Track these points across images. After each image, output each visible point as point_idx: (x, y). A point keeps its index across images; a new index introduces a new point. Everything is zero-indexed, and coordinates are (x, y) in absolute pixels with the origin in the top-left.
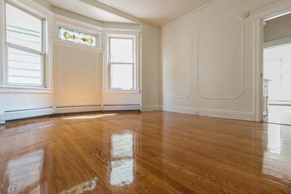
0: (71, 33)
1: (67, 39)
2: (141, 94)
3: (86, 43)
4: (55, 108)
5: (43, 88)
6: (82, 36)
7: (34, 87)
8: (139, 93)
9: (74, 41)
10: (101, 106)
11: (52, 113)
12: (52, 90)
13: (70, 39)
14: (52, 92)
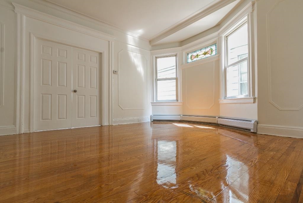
0: (195, 54)
1: (193, 61)
2: (256, 104)
3: (207, 55)
4: (182, 115)
5: (176, 102)
6: (203, 51)
7: (172, 101)
8: (254, 103)
9: (198, 59)
10: (215, 117)
11: (179, 119)
12: (182, 103)
13: (195, 59)
14: (181, 104)
